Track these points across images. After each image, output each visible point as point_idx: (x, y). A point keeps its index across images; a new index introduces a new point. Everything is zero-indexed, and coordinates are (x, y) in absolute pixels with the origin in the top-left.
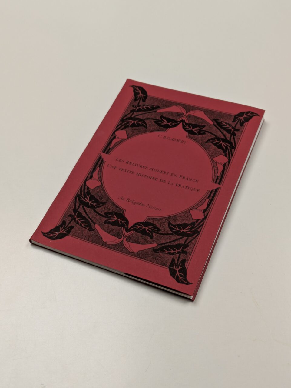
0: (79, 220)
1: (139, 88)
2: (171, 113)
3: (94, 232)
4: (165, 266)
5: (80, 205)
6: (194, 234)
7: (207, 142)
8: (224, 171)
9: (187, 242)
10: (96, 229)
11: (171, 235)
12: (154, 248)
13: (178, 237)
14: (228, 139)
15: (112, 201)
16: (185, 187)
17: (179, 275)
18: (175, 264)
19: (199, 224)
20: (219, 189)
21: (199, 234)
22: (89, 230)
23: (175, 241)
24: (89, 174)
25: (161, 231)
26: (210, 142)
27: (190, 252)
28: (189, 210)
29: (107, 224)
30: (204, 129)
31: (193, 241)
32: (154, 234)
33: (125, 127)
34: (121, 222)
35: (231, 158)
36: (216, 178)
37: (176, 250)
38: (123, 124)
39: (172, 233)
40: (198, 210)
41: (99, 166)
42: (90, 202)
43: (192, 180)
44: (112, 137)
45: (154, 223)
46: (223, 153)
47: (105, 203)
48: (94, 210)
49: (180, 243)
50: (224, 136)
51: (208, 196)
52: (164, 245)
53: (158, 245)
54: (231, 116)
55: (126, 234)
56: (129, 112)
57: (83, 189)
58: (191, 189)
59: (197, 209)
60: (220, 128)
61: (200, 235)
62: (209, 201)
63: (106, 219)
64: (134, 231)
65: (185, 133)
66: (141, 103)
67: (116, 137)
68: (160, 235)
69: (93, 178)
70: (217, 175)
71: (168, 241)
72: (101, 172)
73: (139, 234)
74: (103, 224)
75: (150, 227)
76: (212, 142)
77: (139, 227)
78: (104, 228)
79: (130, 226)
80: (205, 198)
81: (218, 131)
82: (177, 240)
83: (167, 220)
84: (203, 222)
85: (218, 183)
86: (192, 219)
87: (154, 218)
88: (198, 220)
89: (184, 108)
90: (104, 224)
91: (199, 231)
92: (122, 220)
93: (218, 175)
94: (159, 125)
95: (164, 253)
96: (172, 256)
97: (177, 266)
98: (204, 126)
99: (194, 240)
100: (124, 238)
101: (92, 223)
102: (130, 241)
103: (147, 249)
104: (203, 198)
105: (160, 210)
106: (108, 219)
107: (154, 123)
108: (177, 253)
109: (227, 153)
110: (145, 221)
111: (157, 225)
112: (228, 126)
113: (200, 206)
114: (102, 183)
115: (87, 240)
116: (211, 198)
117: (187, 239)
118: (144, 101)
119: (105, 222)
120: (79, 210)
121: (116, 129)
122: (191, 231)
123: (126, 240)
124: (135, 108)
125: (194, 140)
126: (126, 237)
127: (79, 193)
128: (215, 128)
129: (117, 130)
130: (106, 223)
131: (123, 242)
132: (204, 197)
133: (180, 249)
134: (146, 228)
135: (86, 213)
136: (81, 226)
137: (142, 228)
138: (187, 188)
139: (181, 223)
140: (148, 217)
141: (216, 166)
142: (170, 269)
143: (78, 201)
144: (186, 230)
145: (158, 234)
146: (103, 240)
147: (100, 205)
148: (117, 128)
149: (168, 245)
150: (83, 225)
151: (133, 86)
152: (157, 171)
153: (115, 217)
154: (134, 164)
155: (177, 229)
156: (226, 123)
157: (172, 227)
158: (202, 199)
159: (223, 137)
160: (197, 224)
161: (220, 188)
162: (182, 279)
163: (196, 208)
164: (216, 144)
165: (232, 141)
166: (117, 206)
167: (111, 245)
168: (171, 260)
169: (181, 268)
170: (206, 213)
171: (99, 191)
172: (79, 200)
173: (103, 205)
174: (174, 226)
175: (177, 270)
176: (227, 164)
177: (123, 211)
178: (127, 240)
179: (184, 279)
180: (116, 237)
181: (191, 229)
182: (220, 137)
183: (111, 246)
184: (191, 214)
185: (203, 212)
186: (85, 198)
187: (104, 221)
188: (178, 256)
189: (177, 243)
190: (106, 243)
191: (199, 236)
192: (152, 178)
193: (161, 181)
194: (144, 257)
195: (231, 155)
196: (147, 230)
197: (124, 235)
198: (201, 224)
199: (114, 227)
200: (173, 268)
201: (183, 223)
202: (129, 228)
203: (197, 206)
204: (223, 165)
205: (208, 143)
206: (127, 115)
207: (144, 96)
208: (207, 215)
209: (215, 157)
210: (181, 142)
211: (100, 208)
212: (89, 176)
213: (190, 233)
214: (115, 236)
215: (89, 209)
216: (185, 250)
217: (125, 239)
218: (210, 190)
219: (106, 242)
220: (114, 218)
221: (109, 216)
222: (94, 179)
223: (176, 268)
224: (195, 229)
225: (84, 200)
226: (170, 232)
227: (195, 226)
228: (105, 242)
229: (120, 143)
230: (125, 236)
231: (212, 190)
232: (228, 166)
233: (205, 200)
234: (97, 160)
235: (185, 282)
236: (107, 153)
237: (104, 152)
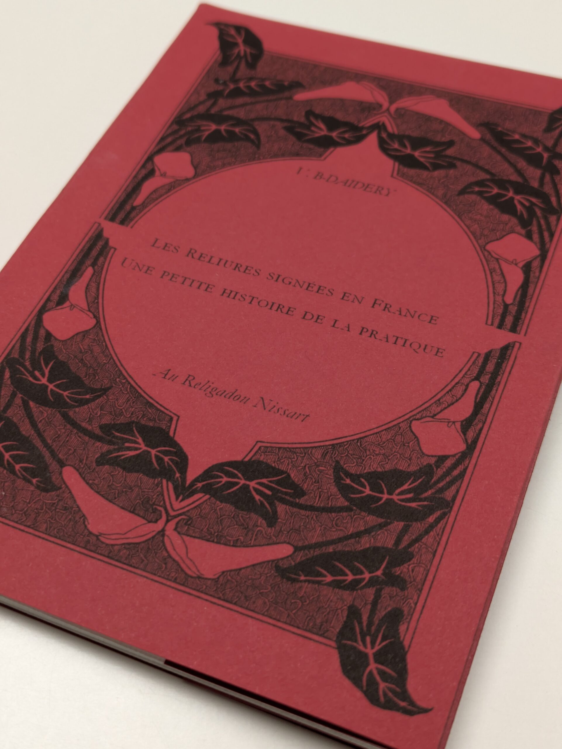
0: (7, 452)
1: (238, 29)
2: (342, 103)
3: (58, 496)
4: (322, 635)
5: (14, 395)
6: (431, 510)
7: (462, 192)
8: (528, 287)
9: (406, 540)
10: (65, 483)
11: (345, 514)
12: (281, 564)
13: (372, 520)
14: (535, 184)
15: (129, 383)
16: (392, 340)
17: (375, 672)
18: (361, 629)
19: (448, 472)
20: (513, 347)
21: (450, 512)
22: (38, 487)
23: (358, 535)
24: (55, 288)
25: (306, 497)
26: (472, 192)
27: (418, 579)
28: (410, 421)
29: (107, 467)
30: (450, 152)
31: (429, 539)
32: (281, 508)
33: (189, 143)
34: (159, 460)
35: (547, 246)
36: (500, 311)
37: (362, 573)
38: (182, 132)
39: (346, 504)
40: (440, 420)
41: (93, 265)
42: (51, 386)
43: (417, 315)
44: (144, 172)
45: (283, 467)
46: (519, 229)
47: (105, 391)
48: (65, 416)
49: (379, 545)
50: (519, 172)
51: (475, 371)
52: (317, 552)
53: (297, 549)
54: (536, 113)
55: (177, 505)
56: (203, 97)
57: (29, 339)
58: (415, 346)
59: (437, 417)
60: (503, 150)
61: (453, 514)
62: (482, 390)
63: (106, 448)
64: (208, 496)
65: (388, 164)
66: (243, 71)
67: (157, 173)
68: (303, 512)
69: (67, 304)
70: (503, 300)
71: (335, 535)
72: (99, 284)
73: (224, 504)
74: (94, 464)
75: (265, 481)
76: (480, 193)
77: (225, 479)
78: (96, 482)
79: (191, 475)
80: (466, 381)
81: (499, 158)
82: (367, 531)
83: (328, 457)
84: (460, 468)
85: (509, 327)
86: (422, 452)
87: (280, 448)
88: (442, 459)
89: (383, 88)
90: (97, 466)
91: (449, 499)
92: (166, 453)
93: (509, 300)
94: (299, 136)
95: (319, 583)
96: (348, 597)
97: (368, 639)
98: (451, 144)
99: (432, 533)
100: (168, 521)
101: (55, 463)
102: (191, 532)
103: (254, 565)
104: (456, 380)
105: (302, 417)
106: (112, 447)
107: (282, 132)
108: (366, 586)
109: (535, 228)
110: (247, 459)
111: (292, 476)
112: (529, 144)
113: (449, 406)
114: (98, 322)
115: (29, 527)
116: (485, 379)
117: (405, 530)
118: (252, 66)
119: (100, 462)
120: (9, 413)
121: (157, 148)
122: (421, 500)
123: (175, 529)
124: (221, 88)
125: (419, 184)
126: (175, 517)
127: (16, 355)
128: (486, 150)
129: (160, 151)
130: (103, 464)
131: (163, 535)
132: (461, 375)
133: (377, 569)
134: (252, 484)
135: (34, 424)
136: (12, 471)
137: (237, 483)
138: (400, 342)
139: (379, 470)
140: (259, 444)
141: (499, 271)
142: (342, 649)
143: (9, 382)
144: (399, 494)
145: (295, 510)
146: (89, 527)
147: (88, 397)
148: (160, 146)
149: (335, 553)
150: (17, 467)
151: (217, 24)
152: (293, 282)
153: (140, 440)
154: (215, 260)
155: (368, 491)
156: (524, 136)
157: (348, 481)
158: (453, 383)
159: (515, 178)
160: (440, 472)
161: (517, 345)
162: (390, 690)
163: (435, 415)
164: (493, 200)
165: (548, 189)
166: (148, 402)
167: (116, 548)
168: (345, 613)
169: (384, 643)
170: (471, 434)
171: (86, 347)
172: (11, 377)
173: (99, 396)
174: (356, 478)
175: (370, 652)
176: (536, 264)
177: (167, 418)
178: (179, 529)
179: (398, 690)
180: (139, 515)
181: (418, 491)
182: (505, 178)
183: (119, 551)
184: (416, 437)
185: (460, 430)
186: (34, 369)
187: (98, 455)
188: (372, 597)
189: (366, 543)
190: (98, 539)
191: (451, 519)
192: (275, 307)
193: (309, 316)
194: (243, 598)
195: (546, 234)
196: (254, 493)
197: (169, 507)
198: (456, 473)
199: (133, 478)
200: (355, 644)
201: (388, 467)
202: (188, 483)
203: (439, 409)
204: (522, 268)
205: (466, 196)
206: (196, 106)
207: (251, 53)
208: (475, 442)
209: (494, 241)
210: (375, 192)
211: (86, 407)
212: (55, 297)
213: (413, 505)
214: (133, 512)
215: (47, 411)
216: (397, 571)
217: (172, 524)
218: (484, 351)
219: (101, 534)
220: (136, 445)
221: (116, 437)
222: (72, 307)
223: (365, 646)
224: (433, 491)
225: (31, 379)
226: (342, 502)
227: (435, 479)
228: (97, 536)
229: (169, 190)
230: (172, 513)
231: (490, 352)
232: (541, 271)
233: (467, 386)
234: (88, 245)
235: (403, 704)
236: (122, 222)
237: (112, 219)
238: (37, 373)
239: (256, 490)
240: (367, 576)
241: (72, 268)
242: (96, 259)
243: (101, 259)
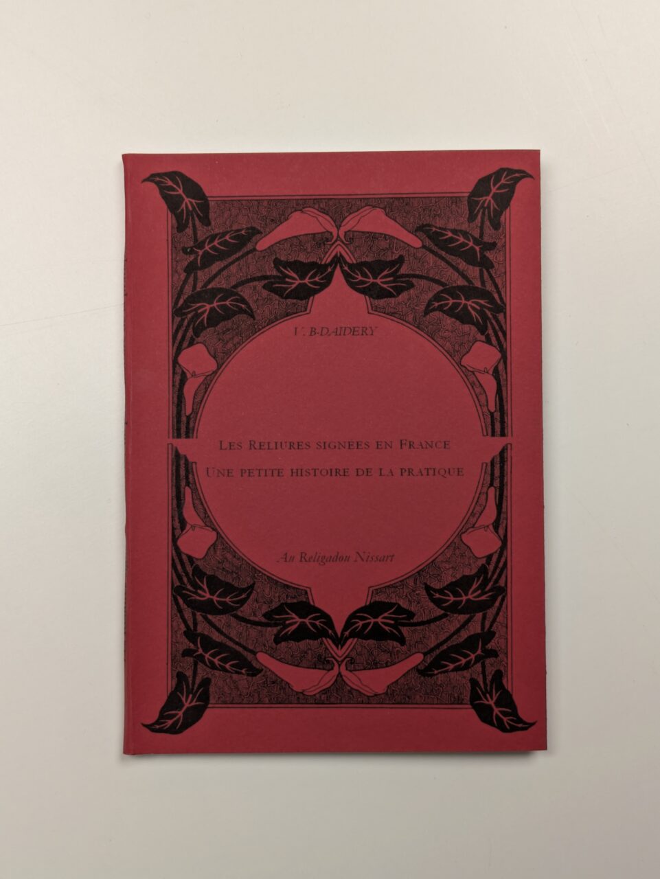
0: (214, 658)
1: (172, 177)
3: (264, 676)
4: (461, 704)
5: (194, 615)
6: (493, 599)
8: (501, 391)
9: (487, 624)
10: (263, 665)
11: (444, 620)
12: (419, 667)
13: (463, 618)
14: (479, 284)
15: (265, 575)
16: (425, 472)
17: (499, 714)
18: (482, 692)
19: (496, 567)
20: (507, 449)
21: (506, 594)
22: (248, 675)
23: (458, 631)
24: (172, 517)
25: (416, 617)
27: (503, 648)
28: (460, 536)
29: (283, 643)
30: (404, 269)
31: (500, 618)
32: (404, 630)
34: (314, 625)
35: (504, 346)
36: (489, 420)
37: (470, 655)
38: (186, 322)
39: (443, 612)
40: (479, 528)
41: (188, 484)
42: (215, 598)
43: (434, 445)
45: (393, 601)
47: (252, 587)
48: (236, 617)
49: (472, 633)
50: (463, 275)
51: (488, 479)
52: (438, 652)
53: (425, 654)
55: (340, 652)
56: (183, 275)
58: (442, 472)
59: (476, 526)
60: (444, 253)
61: (509, 595)
62: (498, 493)
63: (275, 630)
64: (356, 639)
66: (201, 229)
67: (188, 375)
68: (418, 628)
69: (188, 527)
70: (488, 410)
71: (442, 638)
72: (200, 499)
73: (368, 641)
74: (274, 644)
75: (386, 615)
77: (361, 623)
78: (282, 656)
79: (339, 627)
80: (485, 490)
82: (463, 626)
83: (418, 582)
84: (503, 560)
85: (499, 433)
86: (476, 557)
87: (385, 587)
88: (489, 557)
90: (277, 644)
91: (503, 585)
92: (315, 619)
93: (493, 410)
95: (447, 671)
96: (467, 674)
97: (488, 695)
98: (401, 260)
99: (501, 614)
100: (339, 666)
101: (249, 654)
102: (357, 668)
103: (404, 675)
104: (478, 492)
105: (390, 558)
106: (279, 628)
107: (265, 293)
108: (475, 663)
110: (368, 604)
111: (401, 604)
112: (462, 239)
113: (480, 514)
114: (218, 533)
115: (258, 703)
116: (497, 483)
117: (484, 618)
119: (278, 640)
120: (199, 630)
121: (175, 349)
122: (486, 593)
123: (347, 669)
124: (192, 257)
125: (393, 315)
126: (343, 661)
127: (177, 582)
129: (178, 350)
130: (280, 642)
131: (341, 676)
132: (480, 487)
133: (477, 651)
134: (379, 620)
135: (218, 630)
136: (225, 670)
137: (369, 623)
138: (431, 472)
139: (454, 580)
140: (371, 589)
141: (477, 383)
142: (474, 707)
143: (186, 606)
144: (473, 593)
145: (413, 628)
146: (294, 689)
147: (243, 596)
148: (176, 345)
149: (448, 648)
150: (227, 666)
151: (151, 179)
152: (337, 445)
153: (294, 615)
154: (272, 446)
155: (452, 599)
156: (455, 231)
157: (438, 596)
158: (477, 495)
159: (461, 282)
160: (491, 568)
161: (509, 446)
162: (512, 720)
163: (474, 525)
165: (489, 286)
166: (285, 585)
167: (318, 696)
168: (469, 685)
169: (498, 695)
170: (501, 531)
171: (221, 558)
172: (183, 601)
173: (251, 593)
174: (441, 591)
175: (492, 703)
176: (501, 367)
177: (303, 592)
178: (349, 669)
179: (515, 719)
180: (319, 669)
181: (482, 586)
182: (454, 284)
183: (320, 697)
184: (468, 547)
185: (493, 531)
186: (196, 589)
187: (273, 637)
188: (481, 669)
189: (464, 635)
190: (304, 695)
191: (509, 599)
192: (334, 473)
193: (360, 473)
194: (407, 699)
196: (383, 626)
197: (337, 657)
198: (501, 565)
199: (303, 645)
200: (482, 702)
201: (458, 576)
202: (339, 634)
203: (475, 519)
204: (493, 375)
206: (182, 288)
207: (197, 204)
208: (505, 536)
209: (465, 355)
210: (362, 334)
211: (246, 605)
212: (177, 525)
213: (484, 598)
214: (315, 668)
215: (224, 618)
216: (489, 646)
217: (343, 666)
218: (489, 461)
219: (304, 690)
220: (294, 620)
221: (277, 619)
222: (193, 527)
223: (488, 701)
224: (492, 583)
225: (198, 598)
226: (440, 612)
227: (490, 574)
228: (302, 693)
229: (206, 389)
230: (340, 659)
231: (493, 460)
232: (506, 373)
233: (487, 493)
234: (174, 468)
235: (520, 725)
236: (187, 436)
237: (179, 436)
238: (199, 592)
239: (383, 623)
240: (473, 656)
241: (174, 494)
242: (187, 478)
243: (190, 476)
